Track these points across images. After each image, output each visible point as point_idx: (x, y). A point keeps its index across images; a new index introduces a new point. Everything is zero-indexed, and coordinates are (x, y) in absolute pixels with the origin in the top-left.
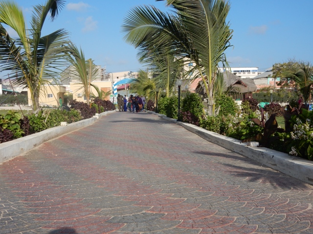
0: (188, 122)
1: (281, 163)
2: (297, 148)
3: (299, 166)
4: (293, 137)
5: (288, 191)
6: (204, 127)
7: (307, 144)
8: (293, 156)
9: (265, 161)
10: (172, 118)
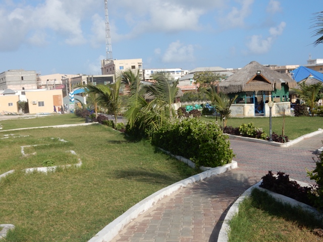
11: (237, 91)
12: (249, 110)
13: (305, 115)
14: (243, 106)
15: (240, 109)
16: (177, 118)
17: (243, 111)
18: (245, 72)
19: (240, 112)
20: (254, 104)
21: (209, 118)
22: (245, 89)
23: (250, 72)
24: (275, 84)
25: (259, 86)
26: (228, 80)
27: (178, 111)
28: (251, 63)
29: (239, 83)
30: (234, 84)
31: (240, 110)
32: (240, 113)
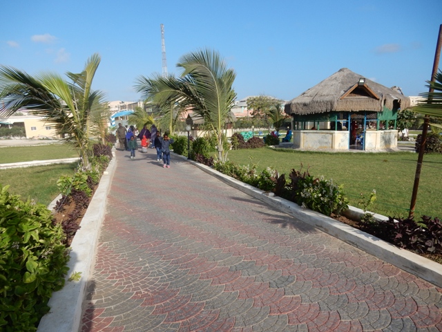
0: (200, 162)
1: (296, 213)
2: (305, 202)
3: (309, 216)
4: (303, 195)
5: (308, 235)
6: (218, 170)
7: (312, 201)
8: (304, 209)
9: (283, 209)
10: (180, 154)
11: (324, 110)
12: (341, 140)
13: (437, 151)
14: (332, 134)
15: (326, 138)
16: (231, 149)
17: (330, 141)
18: (334, 82)
19: (326, 143)
20: (348, 132)
21: (279, 151)
22: (339, 107)
23: (342, 83)
24: (385, 100)
25: (361, 103)
26: (309, 95)
27: (232, 139)
28: (341, 70)
29: (327, 98)
30: (319, 100)
31: (326, 140)
32: (325, 145)
